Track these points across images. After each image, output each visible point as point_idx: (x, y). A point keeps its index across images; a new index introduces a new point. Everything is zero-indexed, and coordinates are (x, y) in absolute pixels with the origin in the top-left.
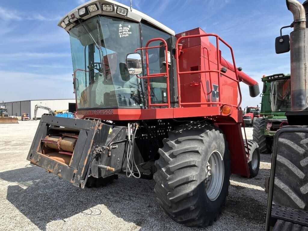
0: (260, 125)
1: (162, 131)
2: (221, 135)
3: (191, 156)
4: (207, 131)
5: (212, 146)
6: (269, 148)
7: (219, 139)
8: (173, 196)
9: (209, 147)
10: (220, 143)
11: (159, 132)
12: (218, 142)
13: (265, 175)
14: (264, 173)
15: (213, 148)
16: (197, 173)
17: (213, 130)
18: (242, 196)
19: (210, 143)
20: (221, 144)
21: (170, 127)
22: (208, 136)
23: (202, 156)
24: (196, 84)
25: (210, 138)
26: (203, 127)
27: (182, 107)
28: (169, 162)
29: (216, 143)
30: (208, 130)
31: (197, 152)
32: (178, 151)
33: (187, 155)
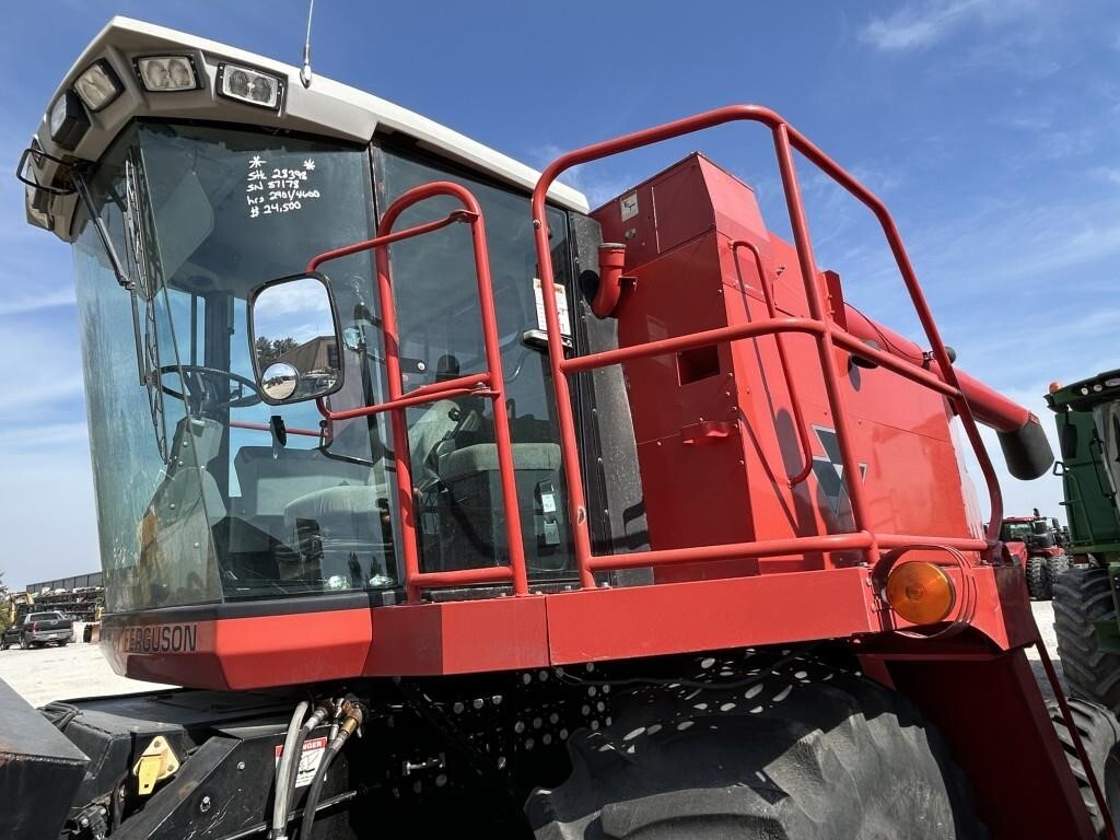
1: (546, 720)
2: (913, 736)
4: (809, 738)
7: (901, 774)
10: (914, 807)
11: (530, 732)
12: (903, 806)
17: (851, 718)
19: (843, 830)
20: (926, 805)
21: (599, 689)
22: (820, 779)
24: (712, 434)
26: (778, 699)
27: (599, 583)
29: (891, 814)
30: (817, 732)
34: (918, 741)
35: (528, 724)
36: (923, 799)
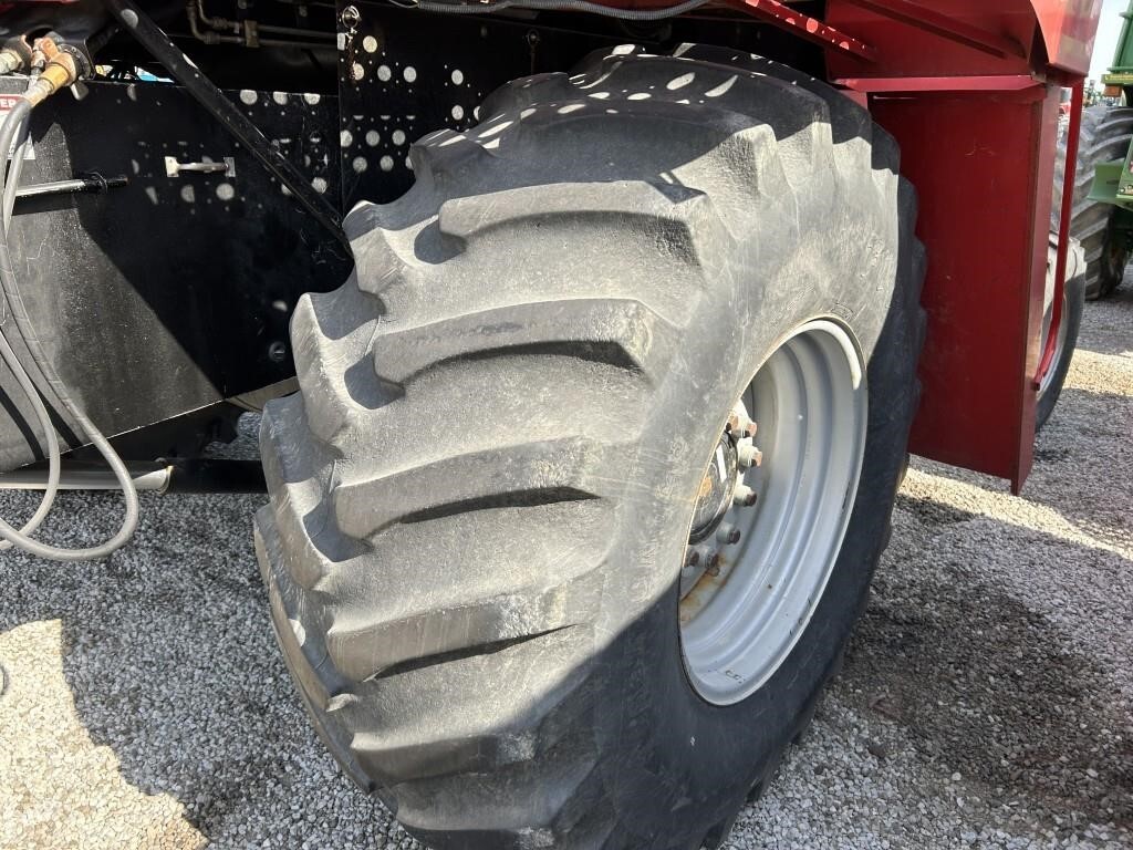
0: (1093, 144)
1: (386, 137)
2: (886, 183)
3: (545, 393)
4: (752, 134)
5: (775, 290)
6: (1112, 271)
7: (857, 217)
8: (378, 724)
9: (754, 294)
10: (858, 259)
11: (359, 148)
12: (847, 254)
13: (1084, 432)
14: (1083, 419)
15: (796, 304)
16: (590, 562)
17: (814, 129)
18: (945, 579)
19: (767, 255)
20: (874, 262)
21: (468, 113)
23: (665, 390)
25: (777, 205)
26: (714, 93)
28: (340, 443)
29: (830, 257)
30: (765, 129)
31: (612, 355)
32: (420, 335)
33: (508, 379)
34: (887, 188)
35: (359, 138)
36: (872, 254)
